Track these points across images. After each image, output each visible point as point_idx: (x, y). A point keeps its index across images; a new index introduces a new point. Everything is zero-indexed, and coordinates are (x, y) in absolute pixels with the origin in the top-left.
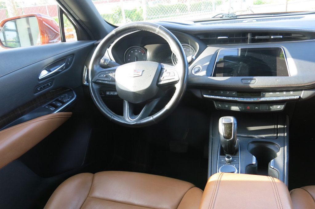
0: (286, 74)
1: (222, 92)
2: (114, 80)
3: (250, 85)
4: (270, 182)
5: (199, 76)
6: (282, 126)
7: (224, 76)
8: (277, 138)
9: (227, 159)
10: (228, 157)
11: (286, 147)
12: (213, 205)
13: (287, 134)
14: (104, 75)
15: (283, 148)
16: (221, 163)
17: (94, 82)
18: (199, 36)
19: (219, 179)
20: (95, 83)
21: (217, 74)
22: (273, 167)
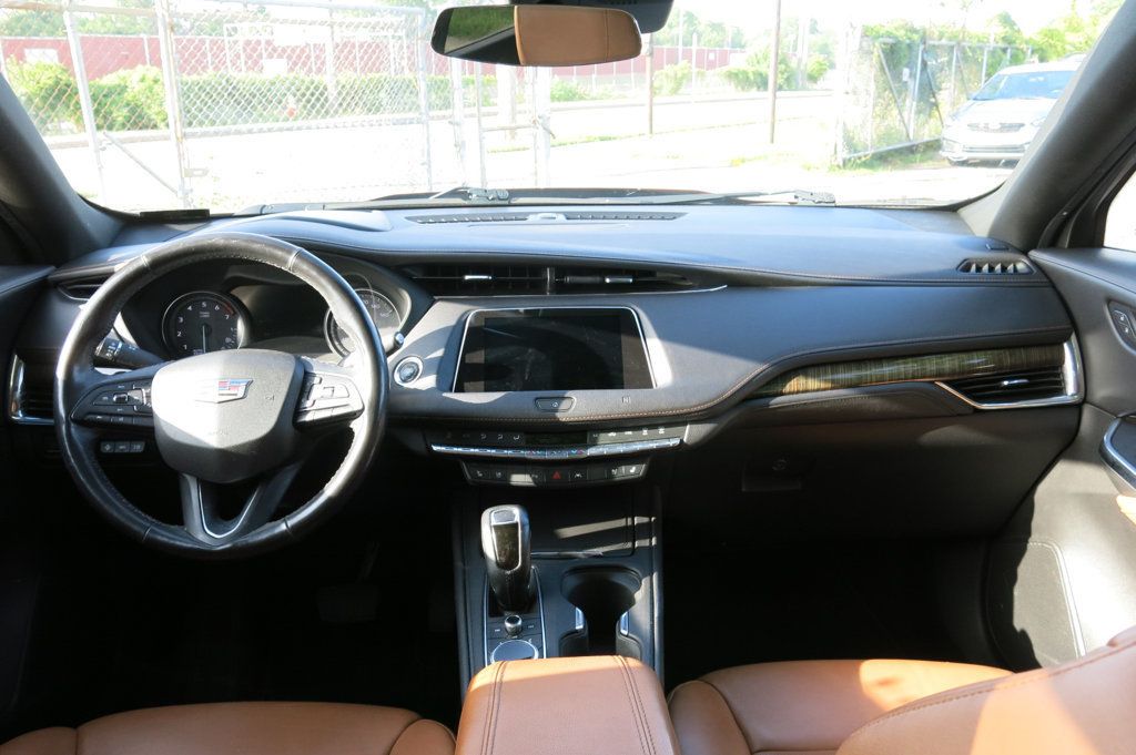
0: (644, 381)
1: (484, 437)
2: (147, 413)
3: (558, 415)
4: (619, 668)
5: (416, 391)
6: (645, 520)
7: (487, 389)
8: (633, 554)
9: (508, 625)
10: (513, 621)
11: (655, 576)
12: (490, 742)
13: (657, 541)
14: (111, 398)
15: (648, 578)
16: (493, 640)
17: (75, 421)
18: (408, 270)
19: (498, 680)
20: (81, 422)
21: (466, 384)
22: (625, 632)
